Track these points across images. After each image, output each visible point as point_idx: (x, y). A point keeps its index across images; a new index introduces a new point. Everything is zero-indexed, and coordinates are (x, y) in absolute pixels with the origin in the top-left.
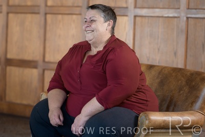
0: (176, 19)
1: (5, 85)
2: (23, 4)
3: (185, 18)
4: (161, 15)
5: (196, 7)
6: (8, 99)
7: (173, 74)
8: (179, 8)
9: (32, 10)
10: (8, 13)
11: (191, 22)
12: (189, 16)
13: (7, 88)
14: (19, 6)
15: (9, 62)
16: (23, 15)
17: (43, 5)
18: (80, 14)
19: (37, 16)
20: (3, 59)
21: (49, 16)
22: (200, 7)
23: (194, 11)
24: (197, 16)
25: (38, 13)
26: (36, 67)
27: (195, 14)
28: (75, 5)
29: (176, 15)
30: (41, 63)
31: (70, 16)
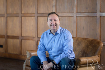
0: (72, 17)
1: (7, 46)
2: (13, 13)
3: (76, 17)
4: (66, 16)
5: (80, 12)
6: (8, 52)
7: (83, 41)
8: (73, 13)
9: (16, 15)
10: (7, 17)
11: (78, 18)
12: (77, 16)
13: (8, 47)
14: (11, 14)
15: (8, 37)
16: (13, 18)
17: (20, 13)
18: (35, 16)
19: (18, 18)
20: (6, 36)
21: (23, 18)
22: (82, 12)
23: (79, 13)
24: (81, 15)
25: (18, 17)
26: (18, 39)
27: (80, 15)
28: (33, 13)
29: (72, 16)
30: (20, 37)
31: (31, 17)
